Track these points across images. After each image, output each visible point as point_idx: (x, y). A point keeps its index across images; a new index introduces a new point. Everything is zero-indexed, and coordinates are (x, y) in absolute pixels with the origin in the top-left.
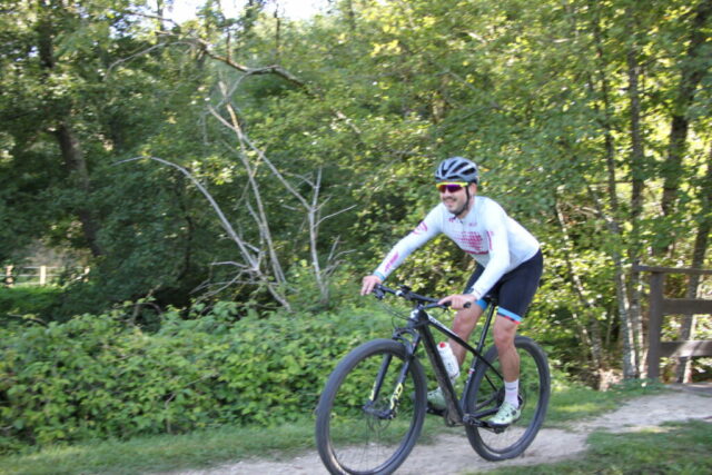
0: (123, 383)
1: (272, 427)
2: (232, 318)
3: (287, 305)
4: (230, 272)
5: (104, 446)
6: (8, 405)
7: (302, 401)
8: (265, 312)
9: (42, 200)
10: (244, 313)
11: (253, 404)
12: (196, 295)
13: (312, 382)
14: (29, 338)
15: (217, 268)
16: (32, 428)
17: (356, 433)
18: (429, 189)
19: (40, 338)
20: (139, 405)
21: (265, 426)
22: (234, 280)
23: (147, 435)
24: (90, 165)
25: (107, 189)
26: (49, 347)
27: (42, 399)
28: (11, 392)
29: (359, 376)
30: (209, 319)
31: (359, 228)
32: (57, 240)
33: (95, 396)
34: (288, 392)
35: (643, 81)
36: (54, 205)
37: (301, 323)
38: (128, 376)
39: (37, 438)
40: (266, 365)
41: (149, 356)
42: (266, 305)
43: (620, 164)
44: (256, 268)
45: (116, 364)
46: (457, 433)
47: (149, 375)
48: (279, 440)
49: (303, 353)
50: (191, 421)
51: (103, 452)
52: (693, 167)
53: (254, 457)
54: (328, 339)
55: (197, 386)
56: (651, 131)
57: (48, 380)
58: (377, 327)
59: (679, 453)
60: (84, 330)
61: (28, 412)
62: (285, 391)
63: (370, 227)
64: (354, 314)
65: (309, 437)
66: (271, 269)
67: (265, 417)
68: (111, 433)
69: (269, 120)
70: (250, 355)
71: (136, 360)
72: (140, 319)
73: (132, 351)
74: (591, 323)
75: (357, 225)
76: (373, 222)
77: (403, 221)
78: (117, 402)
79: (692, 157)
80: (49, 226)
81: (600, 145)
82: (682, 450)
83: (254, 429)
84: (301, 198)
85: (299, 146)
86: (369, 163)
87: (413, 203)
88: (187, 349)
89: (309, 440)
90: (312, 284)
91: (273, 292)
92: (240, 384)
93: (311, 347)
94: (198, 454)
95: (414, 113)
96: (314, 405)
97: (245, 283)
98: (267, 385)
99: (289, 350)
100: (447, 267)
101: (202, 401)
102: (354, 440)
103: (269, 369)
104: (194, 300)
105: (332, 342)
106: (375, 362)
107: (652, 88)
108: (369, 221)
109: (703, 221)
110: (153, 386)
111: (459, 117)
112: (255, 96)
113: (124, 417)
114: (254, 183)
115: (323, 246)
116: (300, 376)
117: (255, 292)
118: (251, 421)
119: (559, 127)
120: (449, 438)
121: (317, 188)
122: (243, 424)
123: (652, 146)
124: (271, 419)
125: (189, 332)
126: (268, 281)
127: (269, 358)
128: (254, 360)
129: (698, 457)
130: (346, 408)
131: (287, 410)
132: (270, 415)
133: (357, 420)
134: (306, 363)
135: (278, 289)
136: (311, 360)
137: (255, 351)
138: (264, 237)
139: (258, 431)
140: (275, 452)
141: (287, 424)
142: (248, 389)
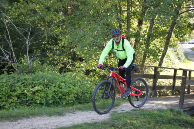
1: (11, 110)
3: (18, 71)
7: (21, 102)
8: (10, 73)
10: (3, 73)
11: (4, 103)
13: (25, 96)
17: (38, 112)
21: (8, 110)
29: (41, 94)
31: (44, 47)
34: (16, 99)
35: (131, 8)
37: (22, 77)
40: (10, 90)
42: (10, 70)
44: (8, 58)
46: (72, 113)
48: (13, 114)
49: (23, 86)
52: (144, 35)
53: (4, 120)
54: (31, 82)
56: (133, 24)
58: (47, 79)
59: (136, 119)
63: (47, 47)
64: (40, 74)
66: (13, 58)
67: (9, 107)
69: (14, 10)
70: (4, 87)
75: (43, 46)
77: (57, 45)
79: (143, 32)
84: (24, 36)
89: (23, 114)
91: (13, 66)
93: (25, 84)
95: (61, 12)
96: (25, 103)
97: (3, 63)
98: (9, 97)
99: (18, 86)
100: (70, 61)
102: (38, 114)
103: (11, 91)
105: (32, 83)
106: (46, 90)
107: (134, 10)
108: (47, 45)
109: (145, 51)
111: (76, 14)
112: (9, 1)
114: (8, 30)
115: (31, 52)
116: (21, 94)
117: (7, 66)
118: (3, 108)
119: (107, 20)
120: (69, 114)
121: (29, 33)
124: (10, 107)
126: (12, 62)
127: (11, 88)
128: (6, 88)
129: (141, 120)
130: (36, 104)
131: (16, 105)
132: (10, 106)
133: (39, 108)
134: (23, 89)
135: (15, 66)
136: (25, 89)
137: (6, 85)
138: (11, 48)
139: (6, 112)
140: (11, 119)
141: (16, 109)
142: (3, 97)
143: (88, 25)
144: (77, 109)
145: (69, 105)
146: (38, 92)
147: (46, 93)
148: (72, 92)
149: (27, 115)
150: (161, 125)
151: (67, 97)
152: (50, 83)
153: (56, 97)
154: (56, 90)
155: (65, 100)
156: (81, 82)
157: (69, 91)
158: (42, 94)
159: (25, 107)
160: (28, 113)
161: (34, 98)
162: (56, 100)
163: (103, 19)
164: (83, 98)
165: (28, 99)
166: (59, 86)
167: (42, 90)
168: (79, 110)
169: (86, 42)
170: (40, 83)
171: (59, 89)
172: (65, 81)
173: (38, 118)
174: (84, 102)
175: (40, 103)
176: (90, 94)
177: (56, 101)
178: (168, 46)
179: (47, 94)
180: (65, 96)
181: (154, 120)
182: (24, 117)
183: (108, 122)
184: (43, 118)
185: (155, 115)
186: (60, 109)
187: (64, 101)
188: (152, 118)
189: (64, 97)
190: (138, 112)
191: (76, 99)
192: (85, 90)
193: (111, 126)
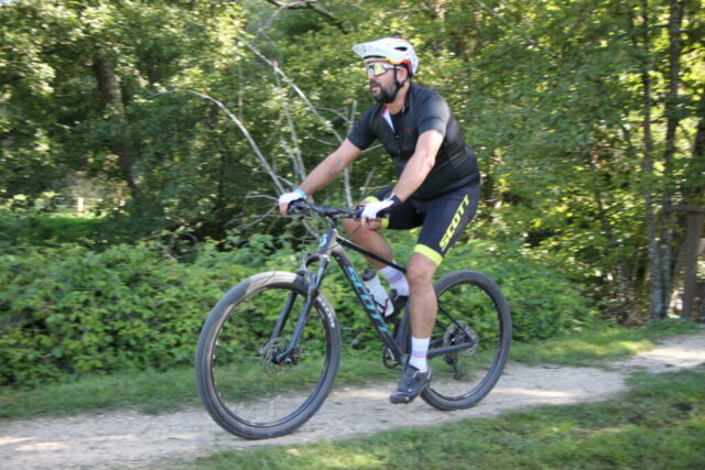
0: (161, 314)
2: (267, 251)
4: (263, 205)
5: (142, 376)
6: (47, 333)
8: (300, 246)
9: (79, 133)
10: (280, 246)
12: (230, 228)
13: (347, 316)
14: (67, 267)
15: (250, 201)
16: (71, 356)
19: (78, 267)
20: (176, 336)
22: (268, 214)
23: (185, 367)
24: (126, 98)
25: (143, 122)
26: (87, 276)
27: (81, 328)
28: (50, 320)
30: (245, 252)
32: (93, 172)
33: (133, 327)
36: (91, 137)
38: (165, 307)
39: (76, 366)
41: (186, 288)
42: (301, 238)
43: (655, 104)
45: (152, 295)
47: (186, 306)
50: (228, 353)
51: (142, 383)
53: (291, 391)
55: (234, 319)
57: (85, 309)
60: (122, 260)
61: (66, 341)
65: (347, 371)
68: (148, 363)
71: (174, 291)
72: (175, 250)
73: (170, 282)
74: (620, 262)
78: (155, 333)
80: (87, 159)
81: (634, 84)
84: (335, 133)
85: (334, 80)
88: (224, 281)
89: (346, 374)
91: (306, 226)
94: (236, 386)
96: (350, 339)
101: (238, 333)
104: (229, 232)
110: (189, 317)
112: (287, 33)
113: (162, 347)
117: (288, 226)
121: (351, 123)
123: (687, 85)
125: (226, 264)
134: (342, 297)
135: (311, 222)
149: (358, 377)
151: (476, 319)
156: (519, 273)
159: (352, 351)
160: (359, 370)
163: (583, 64)
164: (526, 321)
165: (356, 326)
174: (532, 337)
176: (552, 309)
180: (471, 316)
182: (349, 382)
192: (533, 298)
193: (637, 419)
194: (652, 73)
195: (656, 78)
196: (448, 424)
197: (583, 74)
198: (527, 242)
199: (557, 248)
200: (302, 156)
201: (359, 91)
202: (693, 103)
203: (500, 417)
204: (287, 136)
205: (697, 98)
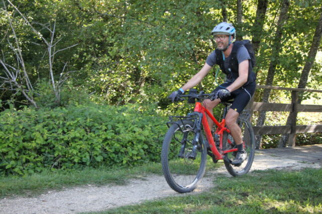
1: (26, 176)
3: (34, 103)
7: (45, 161)
8: (21, 106)
10: (8, 107)
11: (13, 162)
13: (51, 149)
17: (79, 178)
18: (121, 37)
21: (21, 176)
29: (80, 145)
34: (36, 155)
37: (44, 114)
40: (22, 138)
42: (22, 102)
44: (15, 79)
46: (140, 178)
48: (30, 184)
49: (46, 131)
53: (13, 195)
54: (61, 122)
56: (246, 9)
58: (92, 116)
59: (264, 187)
62: (34, 154)
63: (85, 57)
64: (77, 108)
65: (50, 181)
67: (21, 170)
70: (10, 132)
76: (88, 55)
77: (105, 55)
79: (269, 25)
81: (218, 15)
82: (266, 185)
83: (14, 177)
84: (45, 40)
85: (41, 6)
86: (85, 19)
87: (112, 45)
89: (50, 183)
90: (50, 91)
91: (26, 95)
92: (5, 150)
93: (51, 127)
96: (52, 162)
97: (6, 89)
98: (22, 151)
99: (37, 130)
100: (130, 84)
102: (77, 183)
103: (24, 141)
105: (64, 125)
106: (91, 136)
108: (85, 54)
109: (274, 60)
116: (44, 145)
117: (14, 95)
118: (11, 173)
120: (135, 181)
121: (53, 33)
122: (6, 175)
123: (246, 17)
126: (22, 88)
127: (24, 134)
128: (14, 135)
129: (274, 189)
130: (72, 164)
131: (36, 165)
132: (24, 169)
133: (79, 171)
134: (48, 137)
135: (29, 93)
136: (51, 135)
137: (14, 130)
138: (19, 61)
139: (16, 179)
140: (27, 192)
141: (35, 174)
142: (10, 153)
143: (161, 13)
144: (149, 171)
145: (133, 165)
146: (76, 142)
147: (90, 144)
148: (138, 140)
149: (57, 185)
150: (313, 198)
151: (129, 149)
152: (96, 124)
153: (110, 150)
154: (109, 137)
155: (126, 155)
156: (154, 122)
157: (133, 139)
158: (83, 145)
159: (53, 169)
160: (58, 181)
161: (69, 152)
162: (109, 155)
164: (158, 150)
165: (56, 155)
166: (113, 129)
167: (82, 137)
168: (154, 172)
169: (160, 46)
170: (79, 124)
171: (113, 134)
172: (125, 120)
173: (77, 189)
175: (80, 162)
177: (110, 157)
178: (316, 49)
179: (92, 144)
180: (126, 147)
181: (299, 190)
182: (51, 188)
183: (211, 194)
184: (87, 190)
185: (298, 180)
186: (117, 171)
187: (125, 157)
188: (294, 187)
189: (123, 150)
190: (266, 174)
191: (147, 153)
192: (162, 136)
193: (219, 202)
194: (228, 10)
195: (230, 13)
196: (111, 210)
197: (190, 8)
198: (159, 106)
199: (176, 109)
200: (22, 52)
201: (59, 15)
202: (249, 27)
203: (142, 204)
204: (13, 40)
205: (252, 25)
